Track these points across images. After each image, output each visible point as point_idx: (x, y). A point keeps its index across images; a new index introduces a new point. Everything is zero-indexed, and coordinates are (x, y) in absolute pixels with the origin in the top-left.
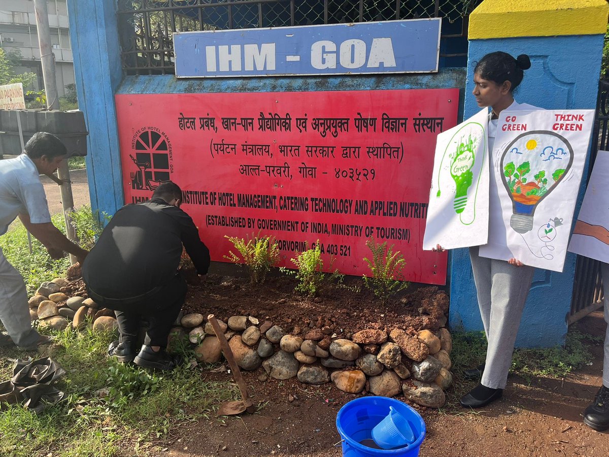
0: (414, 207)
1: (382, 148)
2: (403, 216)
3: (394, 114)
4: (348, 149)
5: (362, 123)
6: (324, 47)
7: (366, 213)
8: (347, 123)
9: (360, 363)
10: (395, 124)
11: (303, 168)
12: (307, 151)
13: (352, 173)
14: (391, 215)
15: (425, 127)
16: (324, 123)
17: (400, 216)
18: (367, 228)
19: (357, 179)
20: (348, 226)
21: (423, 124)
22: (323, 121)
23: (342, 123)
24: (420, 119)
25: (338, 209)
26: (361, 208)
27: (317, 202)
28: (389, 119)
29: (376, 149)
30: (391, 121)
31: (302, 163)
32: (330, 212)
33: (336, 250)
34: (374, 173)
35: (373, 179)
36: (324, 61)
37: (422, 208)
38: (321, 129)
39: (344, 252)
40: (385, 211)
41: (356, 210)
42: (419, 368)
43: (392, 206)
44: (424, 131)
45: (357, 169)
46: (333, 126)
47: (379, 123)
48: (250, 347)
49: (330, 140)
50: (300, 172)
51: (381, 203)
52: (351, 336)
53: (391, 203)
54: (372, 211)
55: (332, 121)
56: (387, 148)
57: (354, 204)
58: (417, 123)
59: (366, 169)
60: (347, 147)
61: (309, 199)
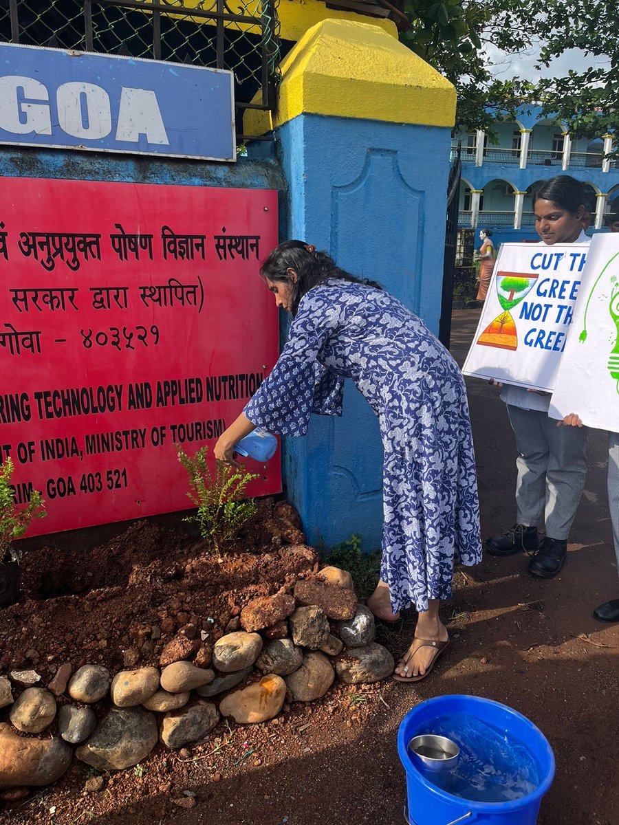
0: (227, 383)
1: (167, 287)
2: (213, 400)
3: (181, 229)
4: (104, 292)
5: (126, 242)
6: (20, 90)
7: (149, 405)
8: (97, 243)
9: (267, 663)
10: (185, 245)
11: (10, 335)
12: (15, 300)
13: (117, 336)
14: (193, 400)
15: (234, 250)
16: (47, 243)
17: (208, 400)
18: (155, 429)
19: (128, 346)
20: (118, 433)
21: (230, 246)
22: (44, 239)
23: (88, 242)
24: (225, 238)
25: (96, 404)
26: (139, 397)
27: (50, 399)
28: (173, 236)
29: (157, 290)
30: (178, 240)
31: (6, 325)
32: (80, 413)
33: (99, 481)
34: (157, 333)
35: (156, 343)
36: (23, 118)
37: (239, 382)
38: (43, 254)
39: (114, 482)
40: (184, 396)
41: (131, 402)
42: (354, 628)
43: (193, 386)
44: (233, 257)
45: (125, 329)
46: (67, 248)
47: (158, 243)
48: (44, 734)
49: (63, 275)
50: (3, 343)
51: (174, 383)
52: (239, 623)
53: (191, 381)
54: (160, 400)
55: (64, 240)
56: (176, 287)
57: (125, 392)
58: (222, 244)
59: (143, 328)
60: (101, 289)
61: (31, 395)
